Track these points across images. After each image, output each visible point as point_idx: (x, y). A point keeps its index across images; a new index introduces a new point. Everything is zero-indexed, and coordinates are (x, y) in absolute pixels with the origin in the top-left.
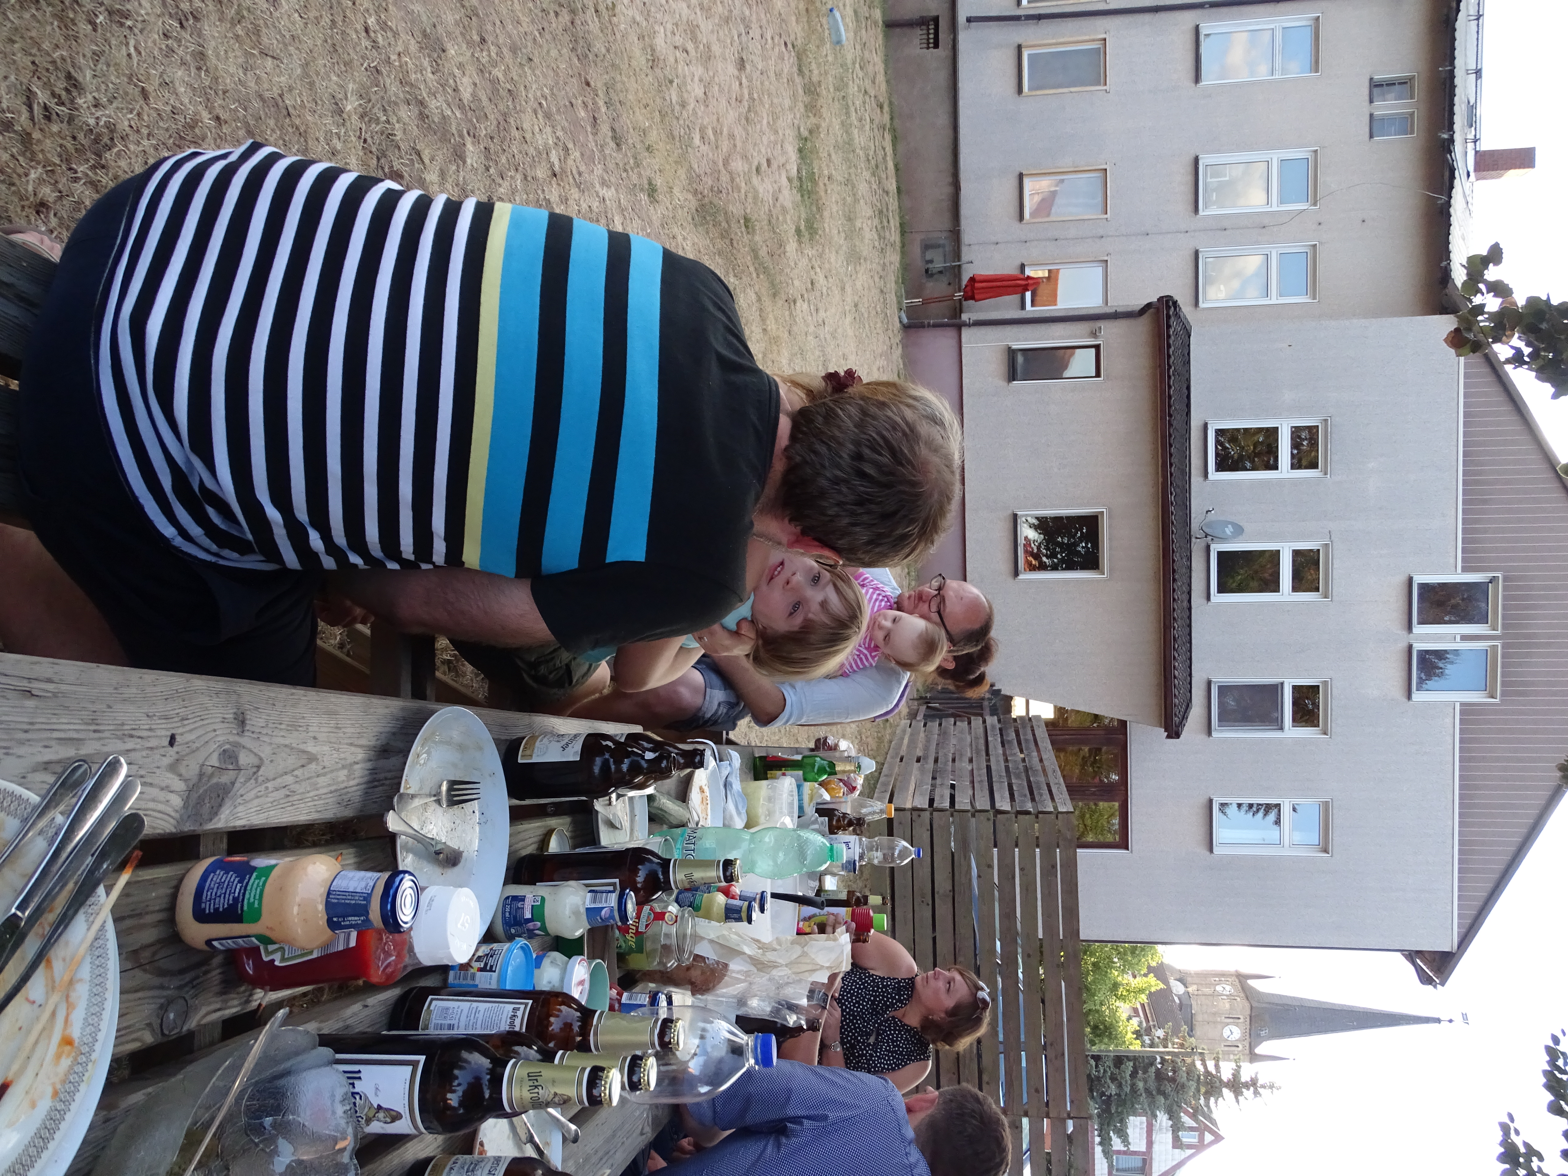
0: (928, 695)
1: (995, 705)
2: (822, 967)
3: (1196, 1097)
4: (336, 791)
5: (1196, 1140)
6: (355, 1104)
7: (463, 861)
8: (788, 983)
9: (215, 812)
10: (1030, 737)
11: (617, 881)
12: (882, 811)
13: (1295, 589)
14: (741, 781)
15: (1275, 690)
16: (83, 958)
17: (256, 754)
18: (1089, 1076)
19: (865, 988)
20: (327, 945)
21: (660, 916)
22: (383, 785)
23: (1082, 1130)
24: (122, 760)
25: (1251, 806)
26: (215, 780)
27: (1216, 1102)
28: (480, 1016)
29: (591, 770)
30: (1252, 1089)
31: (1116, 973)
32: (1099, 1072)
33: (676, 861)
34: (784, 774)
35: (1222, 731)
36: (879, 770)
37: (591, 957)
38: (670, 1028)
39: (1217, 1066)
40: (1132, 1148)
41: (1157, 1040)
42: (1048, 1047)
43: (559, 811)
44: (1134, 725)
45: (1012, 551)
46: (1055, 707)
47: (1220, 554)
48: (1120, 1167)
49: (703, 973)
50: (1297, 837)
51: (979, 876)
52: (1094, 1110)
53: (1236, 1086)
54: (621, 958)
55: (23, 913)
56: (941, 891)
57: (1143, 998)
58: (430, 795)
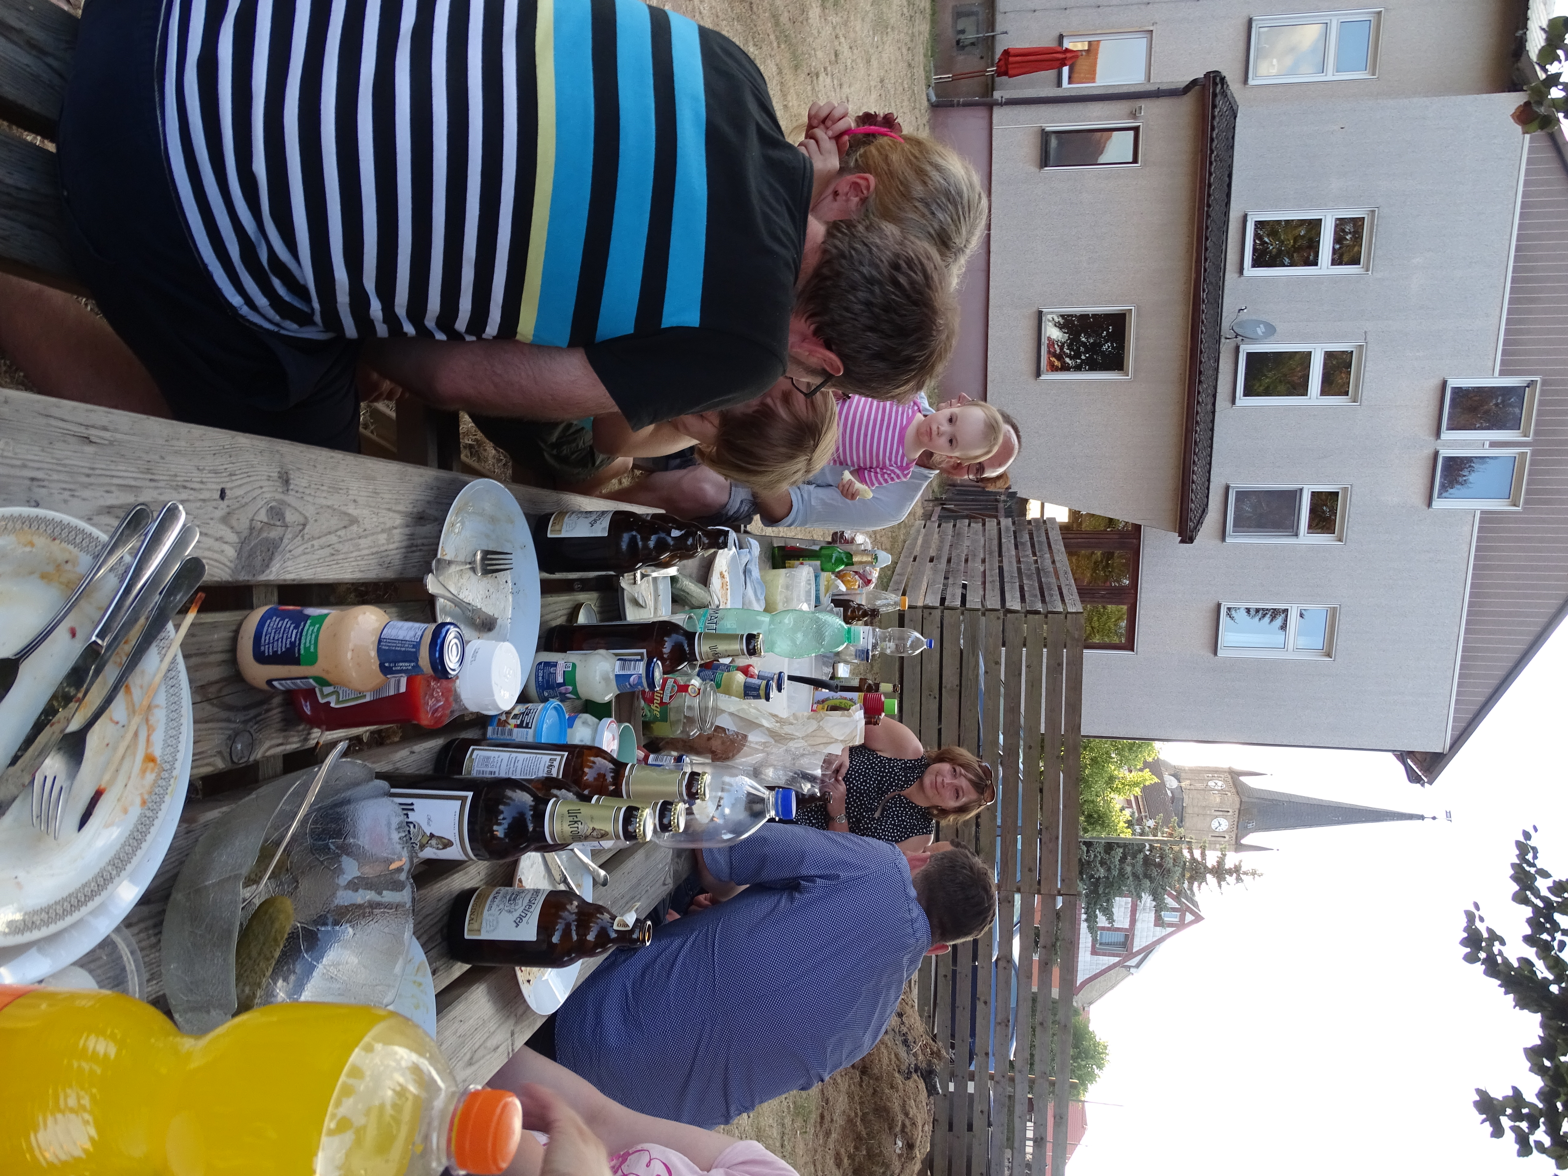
0: (944, 497)
1: (1010, 507)
2: (836, 741)
3: (1181, 880)
4: (377, 553)
5: (1177, 920)
6: (409, 832)
7: (497, 627)
8: (803, 755)
9: (266, 565)
10: (1044, 539)
11: (644, 651)
12: (896, 604)
13: (1324, 392)
14: (760, 569)
15: (1293, 496)
16: (159, 685)
17: (301, 513)
18: (1080, 860)
19: (873, 768)
20: (377, 690)
21: (684, 688)
22: (420, 550)
23: (1071, 906)
24: (181, 507)
25: (1257, 611)
26: (264, 535)
27: (1199, 887)
28: (520, 765)
29: (618, 545)
30: (1235, 875)
31: (1113, 768)
32: (1089, 857)
33: (700, 634)
34: (802, 564)
35: (1236, 537)
36: (895, 563)
37: (620, 721)
38: (697, 780)
39: (1203, 855)
40: (1116, 925)
41: (1147, 829)
42: (1044, 831)
43: (585, 586)
44: (1148, 529)
45: (1035, 350)
46: (1070, 510)
47: (1250, 355)
48: (1104, 941)
49: (723, 743)
50: (1302, 642)
51: (986, 672)
52: (1082, 888)
53: (1220, 872)
54: (647, 726)
55: (103, 640)
56: (949, 686)
57: (1137, 791)
58: (466, 563)
